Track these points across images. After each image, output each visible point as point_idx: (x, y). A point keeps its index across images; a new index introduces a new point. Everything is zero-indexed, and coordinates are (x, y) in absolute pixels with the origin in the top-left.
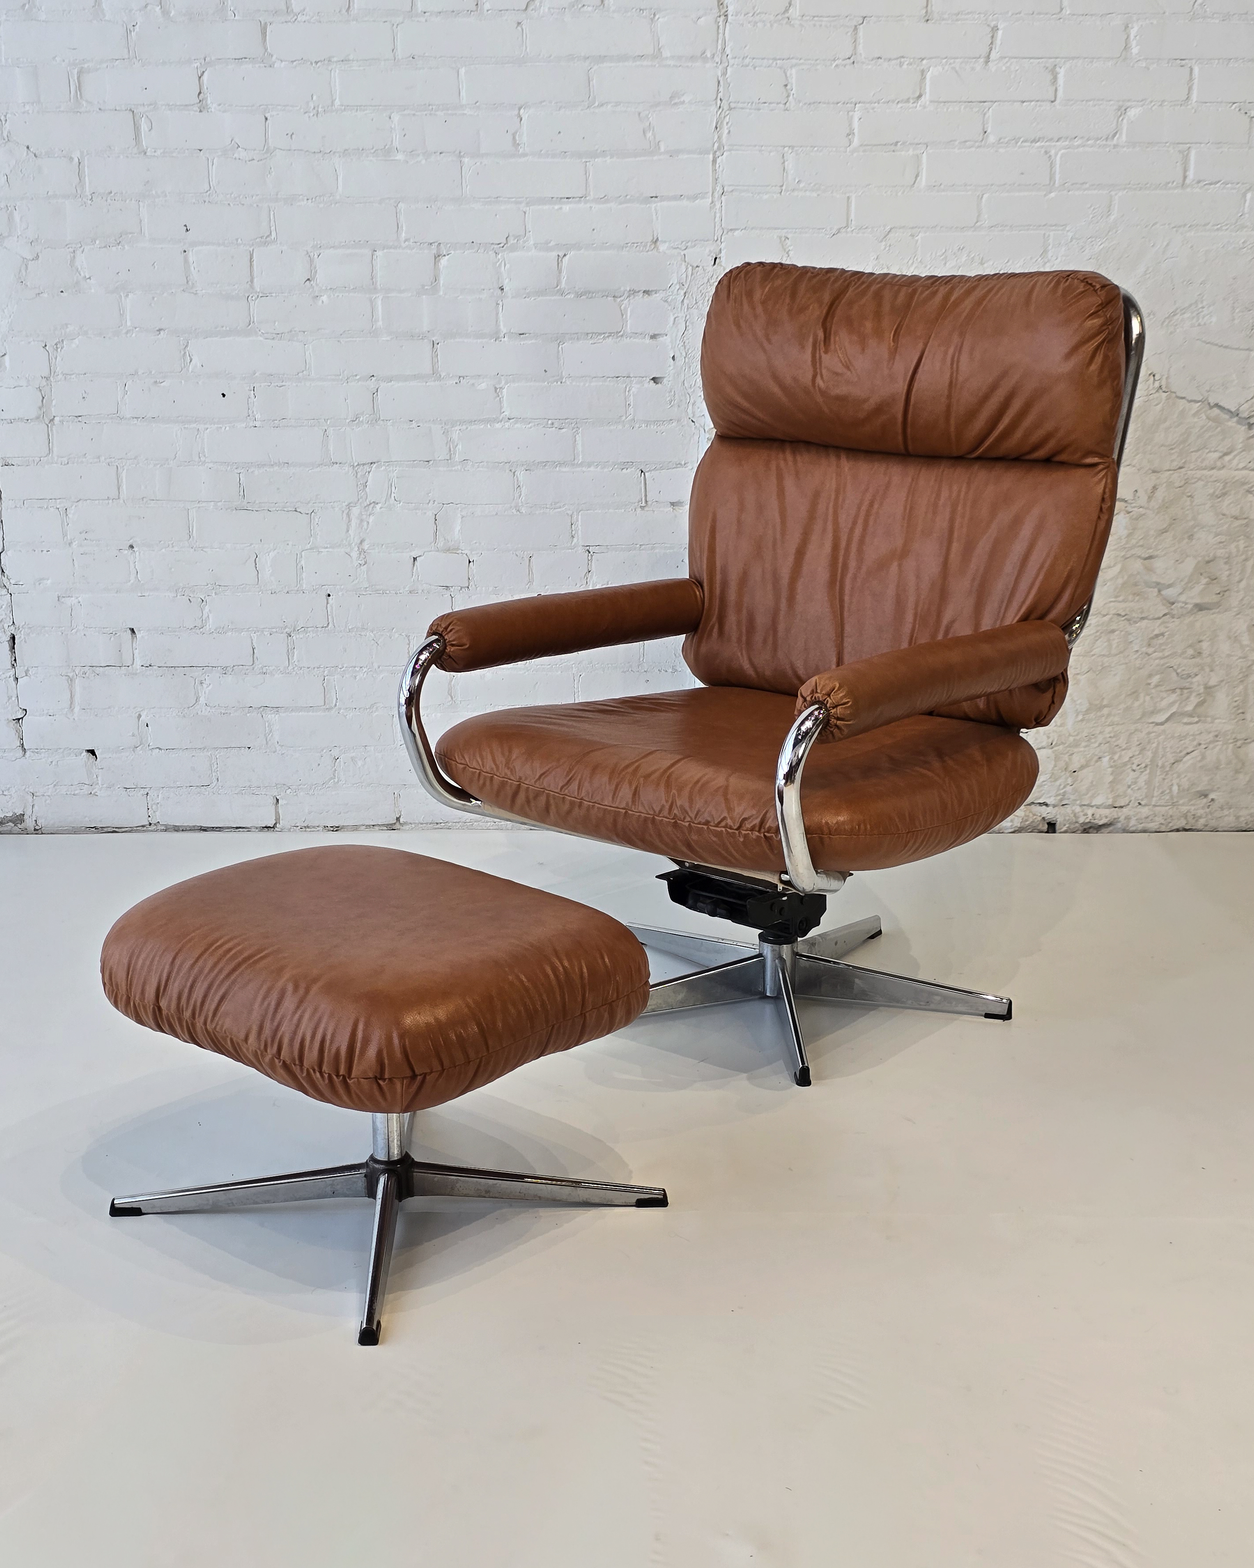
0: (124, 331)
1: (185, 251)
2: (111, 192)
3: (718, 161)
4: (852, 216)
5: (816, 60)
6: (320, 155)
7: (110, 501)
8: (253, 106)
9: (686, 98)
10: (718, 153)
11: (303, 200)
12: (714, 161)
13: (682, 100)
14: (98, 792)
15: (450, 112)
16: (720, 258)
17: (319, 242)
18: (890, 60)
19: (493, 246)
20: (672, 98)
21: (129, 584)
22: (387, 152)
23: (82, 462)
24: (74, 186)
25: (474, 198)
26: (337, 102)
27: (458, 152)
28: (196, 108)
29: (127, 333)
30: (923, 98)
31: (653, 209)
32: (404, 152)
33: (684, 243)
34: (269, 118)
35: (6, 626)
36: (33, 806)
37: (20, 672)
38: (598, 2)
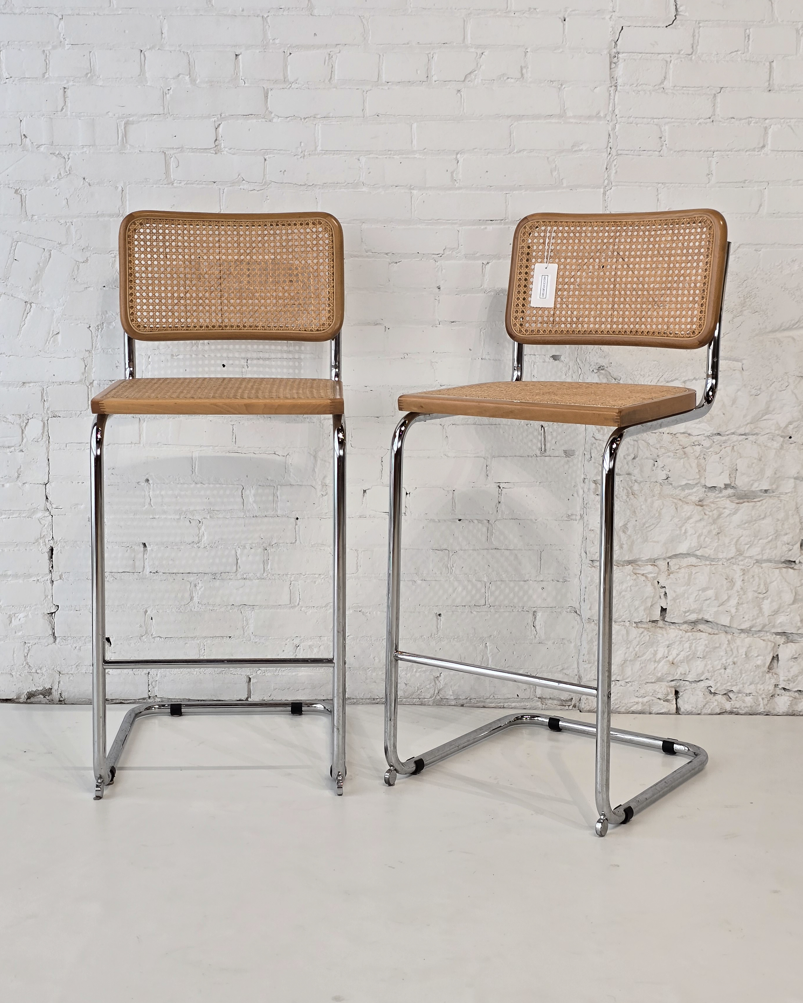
3: (608, 193)
5: (684, 119)
6: (305, 187)
7: (133, 445)
8: (256, 150)
9: (584, 147)
10: (607, 188)
12: (604, 194)
13: (581, 148)
15: (404, 156)
19: (433, 256)
20: (573, 146)
21: (144, 508)
22: (356, 185)
24: (118, 207)
25: (420, 220)
26: (319, 148)
27: (409, 185)
28: (212, 151)
30: (765, 149)
32: (368, 185)
34: (267, 159)
35: (47, 540)
36: (59, 682)
37: (55, 576)
38: (519, 76)
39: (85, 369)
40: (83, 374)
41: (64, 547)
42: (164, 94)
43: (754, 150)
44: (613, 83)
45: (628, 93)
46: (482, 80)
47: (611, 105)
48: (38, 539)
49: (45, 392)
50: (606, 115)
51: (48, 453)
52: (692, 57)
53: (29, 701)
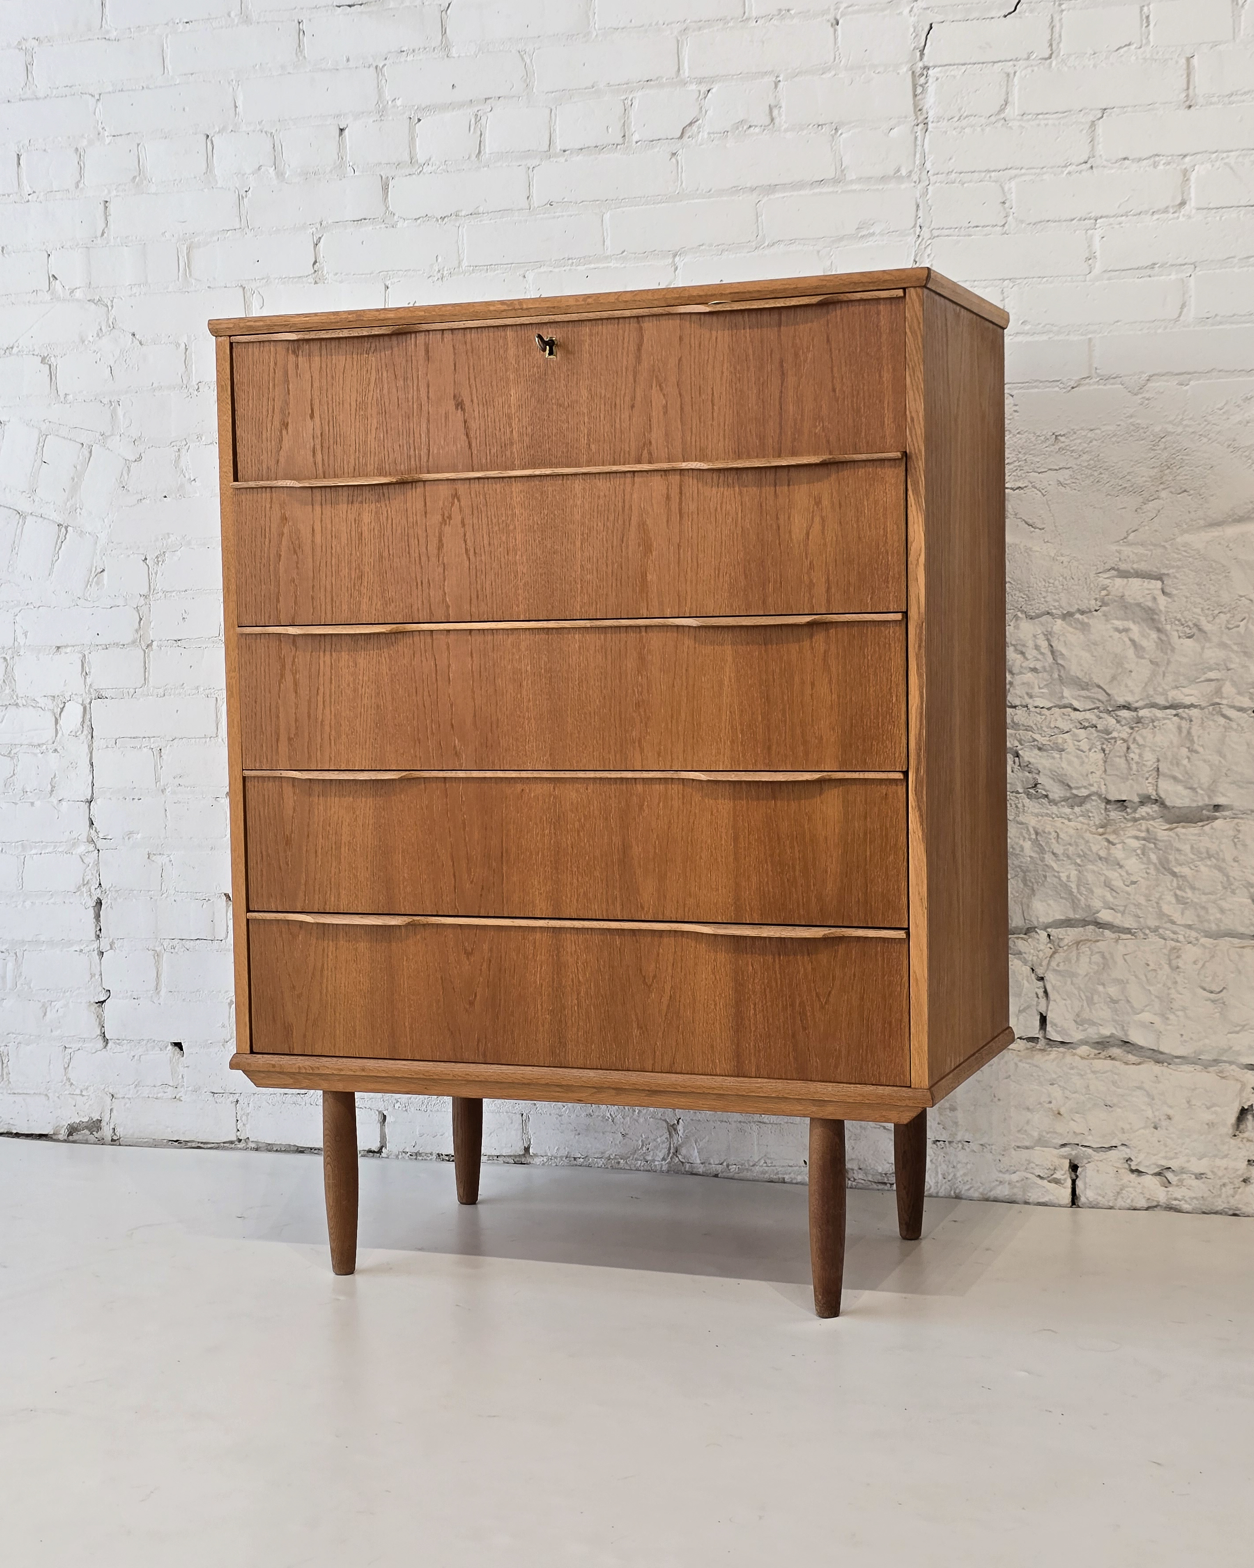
4: (1097, 363)
5: (1042, 168)
7: (208, 740)
8: (373, 273)
13: (871, 231)
14: (183, 1097)
15: (592, 266)
18: (1140, 160)
20: (859, 229)
21: (225, 839)
23: (180, 694)
24: (180, 374)
26: (465, 263)
28: (311, 280)
30: (1187, 207)
34: (389, 286)
35: (93, 888)
36: (111, 1110)
37: (104, 944)
38: (767, 120)
39: (140, 623)
40: (137, 631)
41: (115, 899)
42: (240, 198)
43: (1166, 210)
44: (921, 118)
45: (946, 132)
46: (709, 133)
47: (918, 156)
48: (79, 887)
49: (87, 660)
50: (911, 172)
51: (91, 753)
52: (1051, 63)
53: (71, 1138)
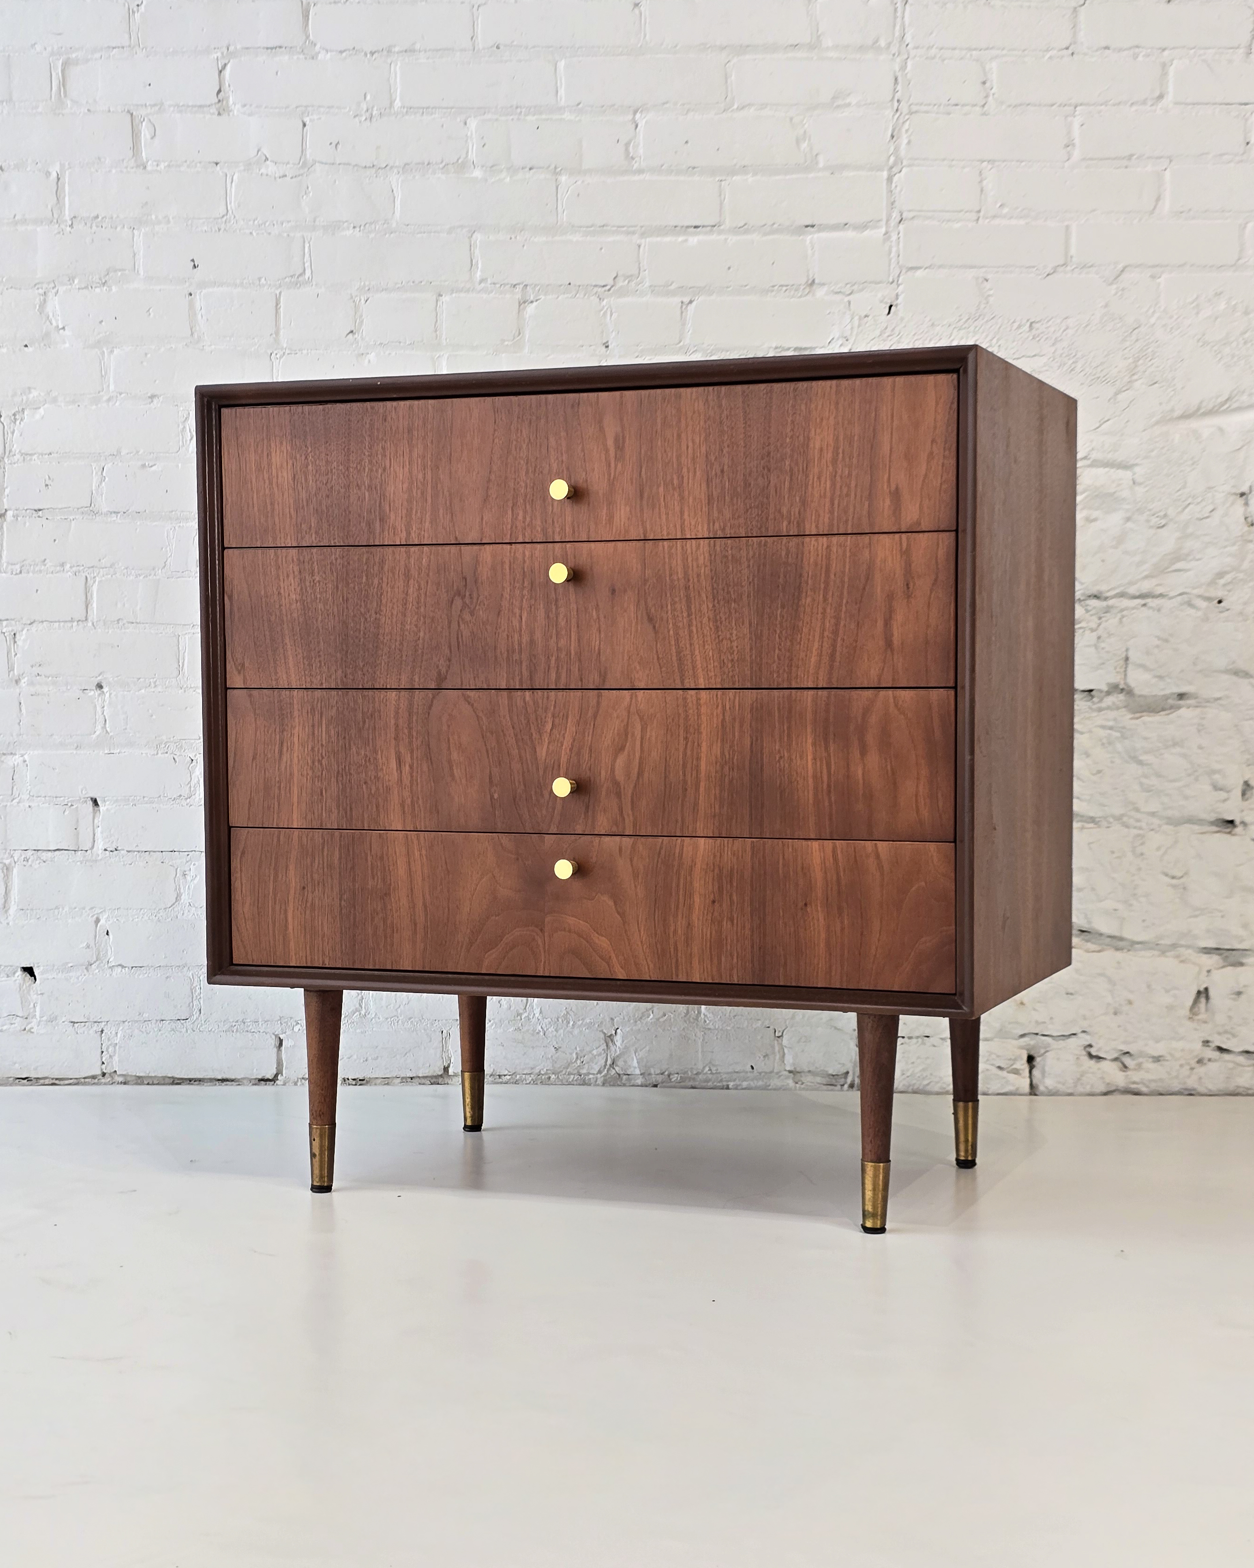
0: (105, 398)
1: (191, 294)
2: (97, 217)
3: (895, 179)
4: (1073, 251)
5: (1024, 50)
6: (373, 170)
7: (75, 624)
8: (287, 107)
9: (853, 100)
10: (895, 170)
11: (348, 228)
12: (890, 179)
13: (848, 101)
14: (35, 1028)
15: (544, 116)
16: (896, 306)
17: (367, 283)
18: (1120, 50)
19: (596, 289)
20: (834, 98)
21: (94, 736)
22: (461, 166)
23: (40, 571)
24: (49, 207)
25: (573, 226)
26: (398, 104)
27: (553, 166)
28: (213, 110)
29: (109, 400)
30: (1164, 100)
31: (808, 242)
32: (483, 166)
33: (849, 286)
34: (307, 123)
42: (130, 13)
43: (1144, 102)
45: (927, 6)
47: (898, 28)
50: (889, 44)
